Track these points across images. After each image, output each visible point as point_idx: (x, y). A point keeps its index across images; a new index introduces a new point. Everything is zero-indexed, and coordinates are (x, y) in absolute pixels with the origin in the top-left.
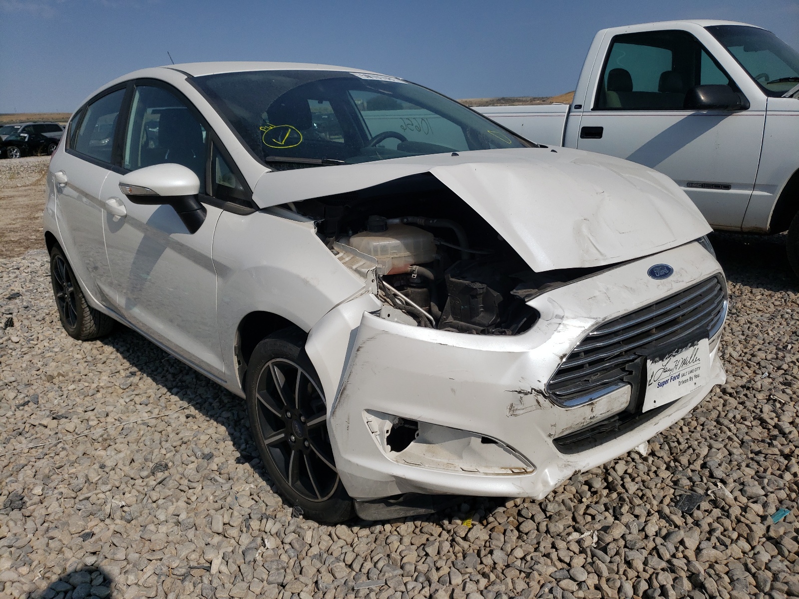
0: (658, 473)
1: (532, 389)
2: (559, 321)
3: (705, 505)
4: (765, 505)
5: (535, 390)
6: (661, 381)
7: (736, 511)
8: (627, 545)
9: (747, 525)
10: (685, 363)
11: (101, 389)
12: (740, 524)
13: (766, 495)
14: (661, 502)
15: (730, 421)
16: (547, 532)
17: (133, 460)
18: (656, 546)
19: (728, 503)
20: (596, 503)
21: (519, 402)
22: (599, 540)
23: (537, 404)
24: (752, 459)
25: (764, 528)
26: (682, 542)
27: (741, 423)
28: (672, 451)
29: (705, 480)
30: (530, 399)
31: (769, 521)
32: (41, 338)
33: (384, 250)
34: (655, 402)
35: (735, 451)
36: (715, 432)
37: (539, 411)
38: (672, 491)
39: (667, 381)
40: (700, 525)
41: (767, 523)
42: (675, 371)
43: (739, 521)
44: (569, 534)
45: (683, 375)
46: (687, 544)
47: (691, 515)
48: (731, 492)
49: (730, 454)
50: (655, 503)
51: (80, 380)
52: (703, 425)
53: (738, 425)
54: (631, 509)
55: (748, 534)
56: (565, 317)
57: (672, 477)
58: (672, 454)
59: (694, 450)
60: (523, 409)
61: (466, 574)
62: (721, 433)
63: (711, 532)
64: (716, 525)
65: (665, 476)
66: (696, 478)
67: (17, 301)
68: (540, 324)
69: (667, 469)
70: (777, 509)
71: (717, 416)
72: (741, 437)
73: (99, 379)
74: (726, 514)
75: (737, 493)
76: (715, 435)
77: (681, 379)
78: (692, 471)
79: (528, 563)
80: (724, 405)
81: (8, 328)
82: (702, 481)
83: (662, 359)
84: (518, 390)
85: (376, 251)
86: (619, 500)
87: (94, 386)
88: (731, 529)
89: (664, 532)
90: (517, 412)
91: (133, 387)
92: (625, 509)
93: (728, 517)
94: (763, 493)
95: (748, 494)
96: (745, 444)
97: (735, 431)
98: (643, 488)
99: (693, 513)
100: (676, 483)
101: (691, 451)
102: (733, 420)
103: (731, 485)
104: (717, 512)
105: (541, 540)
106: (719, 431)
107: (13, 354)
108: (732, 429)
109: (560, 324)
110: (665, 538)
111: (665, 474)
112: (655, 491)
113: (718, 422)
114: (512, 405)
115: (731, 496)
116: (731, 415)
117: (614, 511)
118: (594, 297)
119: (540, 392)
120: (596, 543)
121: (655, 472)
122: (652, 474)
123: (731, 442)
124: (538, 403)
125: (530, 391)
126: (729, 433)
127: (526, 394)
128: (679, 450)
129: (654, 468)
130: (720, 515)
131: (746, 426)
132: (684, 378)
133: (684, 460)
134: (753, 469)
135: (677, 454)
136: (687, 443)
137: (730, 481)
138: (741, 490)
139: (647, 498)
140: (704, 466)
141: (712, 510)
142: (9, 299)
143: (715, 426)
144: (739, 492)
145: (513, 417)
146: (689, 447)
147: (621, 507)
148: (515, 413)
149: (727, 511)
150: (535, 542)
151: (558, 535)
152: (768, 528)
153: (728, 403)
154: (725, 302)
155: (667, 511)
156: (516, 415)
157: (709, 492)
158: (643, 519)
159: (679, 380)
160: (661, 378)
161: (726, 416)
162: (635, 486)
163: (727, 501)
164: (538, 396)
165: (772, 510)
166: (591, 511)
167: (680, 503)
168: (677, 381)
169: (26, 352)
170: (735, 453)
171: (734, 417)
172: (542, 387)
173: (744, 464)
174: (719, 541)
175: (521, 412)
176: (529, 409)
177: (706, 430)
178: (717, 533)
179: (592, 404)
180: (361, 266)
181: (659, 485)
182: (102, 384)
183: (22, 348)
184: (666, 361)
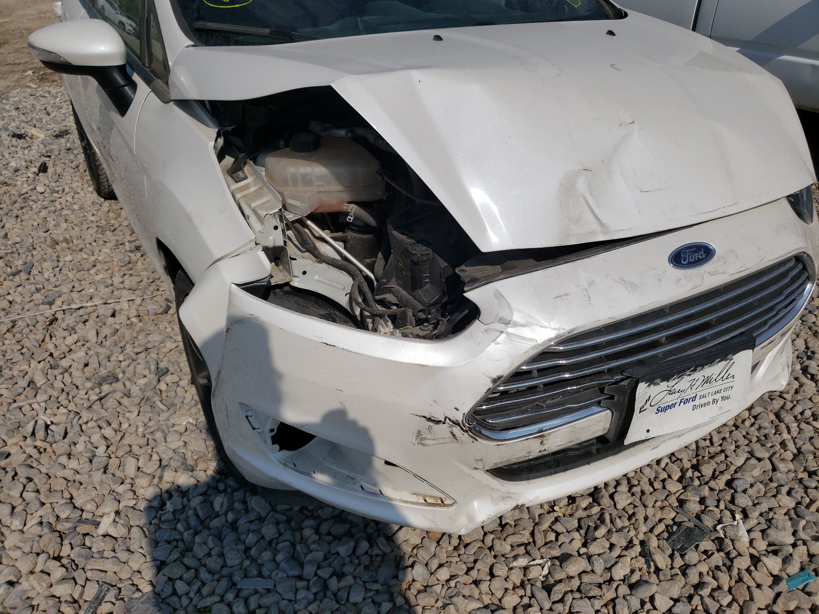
0: (666, 483)
1: (446, 418)
2: (501, 327)
3: (707, 544)
4: (786, 560)
5: (450, 420)
6: (662, 406)
7: (743, 563)
8: (581, 588)
9: (748, 587)
10: (707, 381)
11: (98, 264)
12: (741, 584)
13: (794, 545)
14: (651, 530)
15: (795, 417)
16: (491, 548)
17: (86, 365)
18: (617, 597)
19: (737, 549)
20: (570, 515)
21: (428, 431)
22: (549, 573)
23: (451, 436)
24: (801, 481)
25: (771, 594)
26: (652, 599)
27: (808, 423)
28: (699, 453)
29: (722, 506)
30: (443, 430)
31: (783, 586)
32: (67, 190)
33: (307, 181)
34: (648, 431)
35: (781, 466)
36: (767, 431)
37: (455, 445)
38: (673, 514)
39: (674, 405)
40: (687, 574)
41: (778, 589)
42: (689, 391)
43: (740, 580)
44: (515, 557)
45: (704, 396)
46: (657, 603)
47: (682, 556)
48: (749, 531)
49: (774, 469)
50: (643, 528)
51: (81, 250)
52: (755, 417)
53: (803, 425)
54: (608, 535)
55: (745, 601)
56: (511, 323)
57: (681, 494)
58: (697, 455)
59: (726, 457)
60: (434, 440)
61: (371, 590)
62: (775, 434)
63: (699, 586)
64: (708, 579)
65: (673, 490)
66: (711, 503)
67: (63, 140)
68: (476, 328)
69: (680, 480)
70: (802, 569)
71: (780, 406)
72: (800, 443)
73: (100, 251)
74: (728, 563)
75: (757, 535)
76: (765, 436)
77: (697, 402)
78: (711, 489)
79: (450, 590)
80: (796, 392)
81: (41, 174)
82: (717, 506)
83: (666, 378)
84: (428, 416)
85: (295, 181)
86: (599, 519)
87: (93, 258)
88: (726, 588)
89: (635, 578)
90: (426, 442)
91: (130, 266)
92: (602, 531)
93: (729, 569)
94: (791, 540)
95: (771, 539)
96: (801, 457)
97: (795, 434)
98: (638, 503)
99: (685, 554)
100: (682, 503)
101: (722, 457)
102: (799, 417)
103: (752, 522)
104: (718, 559)
105: (480, 558)
106: (773, 432)
107: (34, 206)
108: (792, 430)
109: (502, 332)
110: (632, 587)
111: (674, 487)
112: (650, 512)
113: (777, 415)
114: (419, 432)
115: (746, 539)
116: (799, 409)
117: (586, 533)
118: (566, 295)
119: (456, 423)
120: (543, 577)
121: (663, 481)
122: (658, 485)
123: (783, 451)
124: (454, 436)
125: (443, 420)
126: (786, 436)
127: (438, 422)
128: (707, 452)
129: (664, 475)
130: (721, 564)
131: (814, 427)
132: (703, 401)
133: (707, 470)
134: (794, 498)
135: (703, 457)
136: (721, 445)
137: (754, 514)
138: (763, 531)
139: (636, 520)
140: (729, 484)
141: (713, 554)
142: (57, 136)
143: (772, 422)
144: (760, 534)
145: (420, 446)
146: (722, 451)
147: (596, 528)
148: (423, 442)
149: (731, 560)
150: (472, 559)
151: (503, 556)
152: (778, 595)
153: (802, 390)
154: (808, 286)
155: (654, 543)
156: (423, 445)
157: (719, 527)
158: (617, 552)
159: (694, 403)
160: (664, 401)
161: (791, 409)
162: (627, 499)
163: (737, 545)
164: (454, 428)
165: (794, 568)
166: (558, 527)
167: (674, 537)
168: (691, 404)
169: (47, 206)
170: (780, 468)
171: (802, 413)
172: (459, 417)
173: (784, 490)
174: (702, 604)
175: (431, 442)
176: (442, 441)
177: (757, 426)
178: (705, 592)
179: (542, 436)
180: (262, 206)
181: (659, 504)
182: (100, 258)
183: (44, 201)
184: (672, 383)
